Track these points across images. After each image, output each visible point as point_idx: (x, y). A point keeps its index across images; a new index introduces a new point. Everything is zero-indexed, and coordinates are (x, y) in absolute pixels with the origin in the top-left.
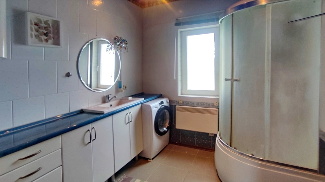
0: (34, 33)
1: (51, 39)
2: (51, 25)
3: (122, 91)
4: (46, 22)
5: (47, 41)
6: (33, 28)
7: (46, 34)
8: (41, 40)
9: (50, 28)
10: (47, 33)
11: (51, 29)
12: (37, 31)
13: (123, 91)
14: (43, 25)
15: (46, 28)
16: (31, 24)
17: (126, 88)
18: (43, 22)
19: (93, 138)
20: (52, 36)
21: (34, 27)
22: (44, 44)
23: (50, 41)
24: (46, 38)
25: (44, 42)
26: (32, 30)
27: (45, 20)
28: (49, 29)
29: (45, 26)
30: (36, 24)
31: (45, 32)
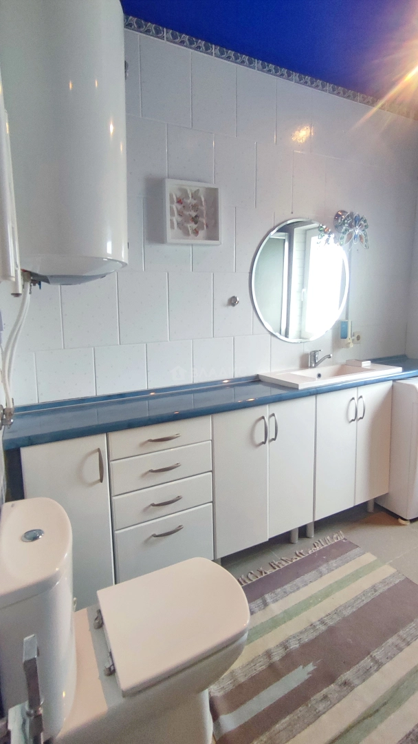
0: (176, 219)
1: (203, 229)
2: (203, 199)
3: (347, 345)
4: (195, 195)
5: (196, 232)
6: (175, 209)
7: (195, 220)
8: (186, 233)
9: (202, 205)
10: (196, 216)
11: (204, 208)
12: (180, 214)
13: (352, 345)
14: (190, 201)
15: (195, 207)
16: (172, 202)
17: (358, 338)
18: (190, 196)
19: (271, 435)
20: (204, 222)
21: (175, 206)
22: (191, 240)
23: (202, 233)
24: (195, 226)
25: (192, 235)
26: (172, 214)
27: (194, 189)
28: (199, 207)
29: (194, 202)
30: (179, 201)
31: (194, 214)
